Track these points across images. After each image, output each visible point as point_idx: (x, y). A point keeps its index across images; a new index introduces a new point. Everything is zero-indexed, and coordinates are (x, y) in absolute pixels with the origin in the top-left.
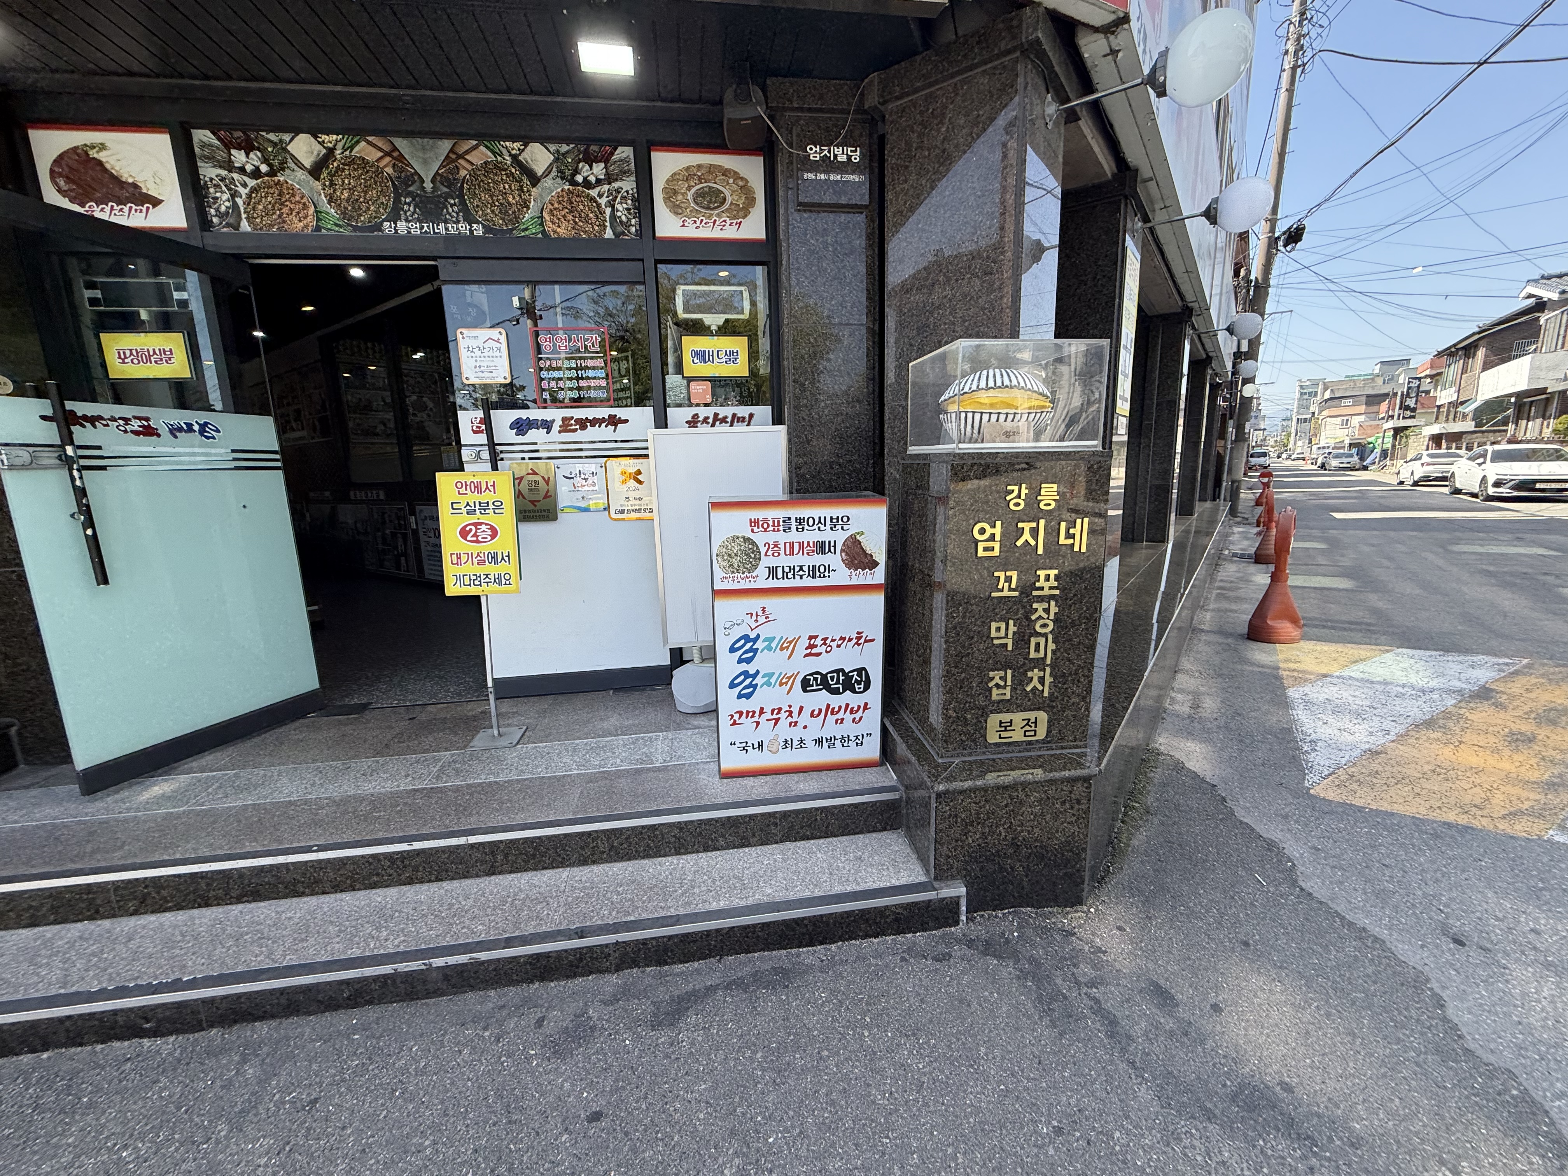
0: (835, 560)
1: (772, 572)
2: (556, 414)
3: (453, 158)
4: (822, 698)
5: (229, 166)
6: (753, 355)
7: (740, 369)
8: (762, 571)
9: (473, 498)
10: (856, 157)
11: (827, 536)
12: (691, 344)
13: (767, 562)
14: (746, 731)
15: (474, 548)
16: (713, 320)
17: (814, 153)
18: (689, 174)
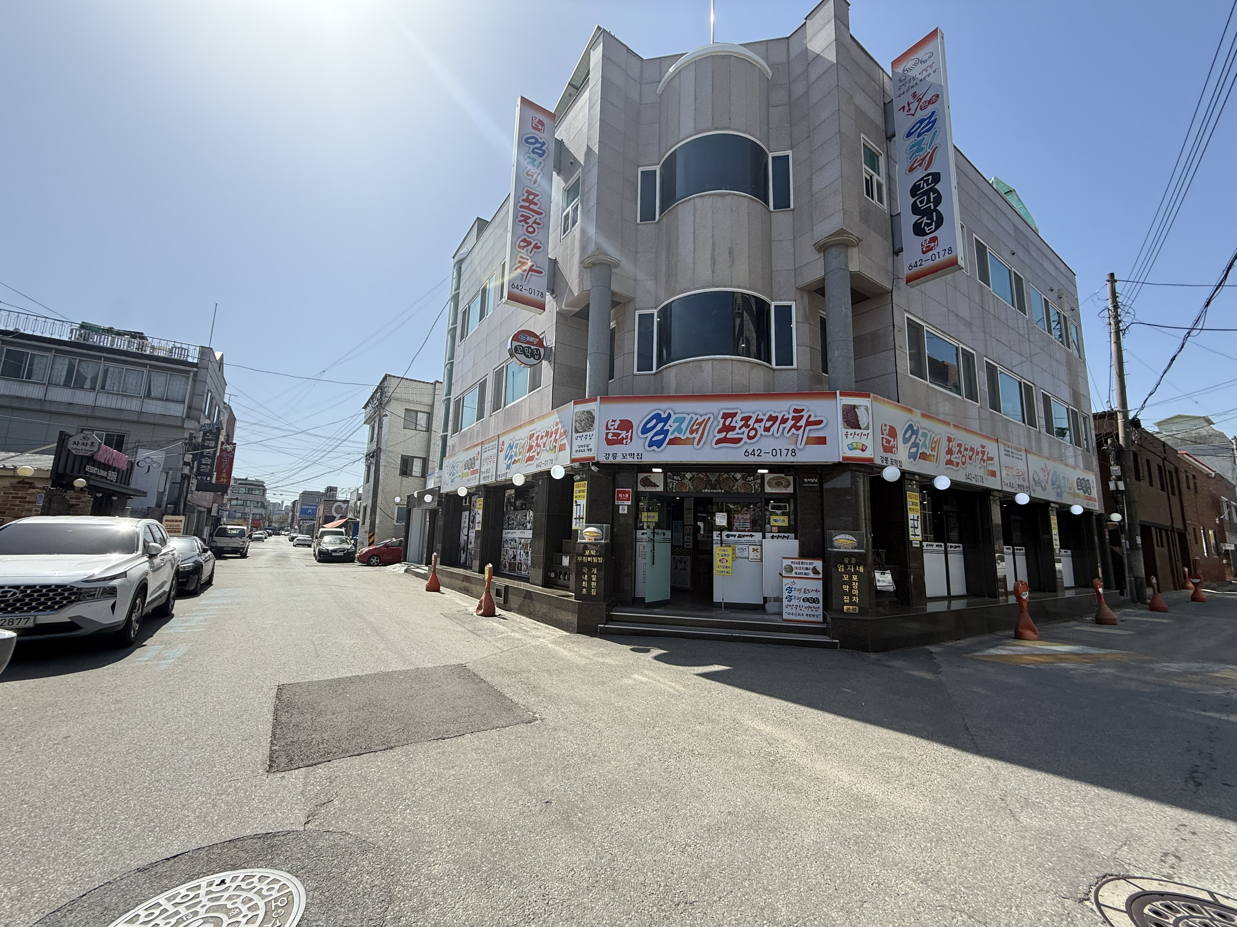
0: (810, 572)
1: (796, 573)
2: (737, 533)
3: (719, 476)
4: (808, 604)
5: (673, 479)
6: (789, 521)
7: (786, 524)
8: (793, 573)
9: (723, 553)
10: (816, 481)
11: (808, 566)
12: (773, 518)
13: (794, 571)
14: (789, 610)
15: (722, 564)
16: (779, 512)
17: (806, 480)
18: (774, 479)
